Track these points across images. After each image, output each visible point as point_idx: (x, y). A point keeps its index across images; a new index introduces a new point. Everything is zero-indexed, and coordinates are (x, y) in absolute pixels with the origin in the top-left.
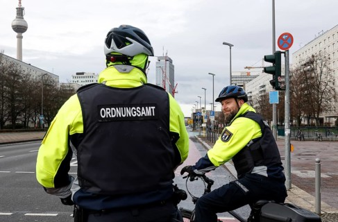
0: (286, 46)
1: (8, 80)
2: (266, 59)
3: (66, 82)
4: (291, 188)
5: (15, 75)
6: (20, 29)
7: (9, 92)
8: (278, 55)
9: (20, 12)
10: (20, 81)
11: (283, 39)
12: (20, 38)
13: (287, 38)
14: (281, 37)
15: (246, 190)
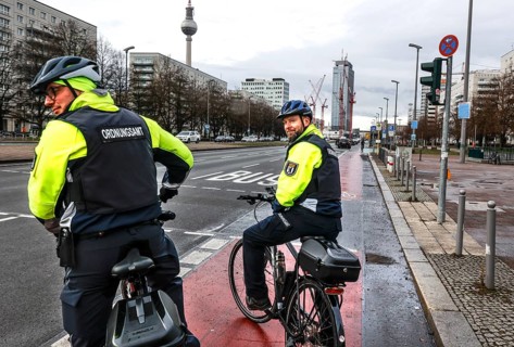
0: (449, 51)
1: (175, 85)
3: (233, 89)
5: (181, 81)
6: (189, 31)
7: (175, 99)
8: (438, 62)
9: (190, 11)
10: (187, 86)
11: (446, 43)
12: (189, 40)
13: (450, 42)
14: (443, 41)
15: (287, 224)
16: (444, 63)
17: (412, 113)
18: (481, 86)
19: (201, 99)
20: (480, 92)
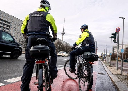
0: (118, 31)
1: (59, 44)
2: (112, 34)
4: (118, 70)
6: (63, 34)
7: (59, 47)
8: (116, 33)
9: (63, 30)
10: (61, 44)
12: (63, 36)
14: (117, 29)
15: (82, 49)
16: (117, 33)
17: (110, 53)
18: (127, 47)
19: (64, 47)
20: (126, 49)
